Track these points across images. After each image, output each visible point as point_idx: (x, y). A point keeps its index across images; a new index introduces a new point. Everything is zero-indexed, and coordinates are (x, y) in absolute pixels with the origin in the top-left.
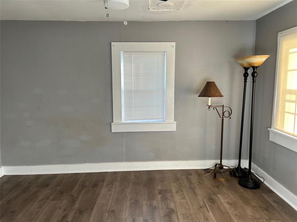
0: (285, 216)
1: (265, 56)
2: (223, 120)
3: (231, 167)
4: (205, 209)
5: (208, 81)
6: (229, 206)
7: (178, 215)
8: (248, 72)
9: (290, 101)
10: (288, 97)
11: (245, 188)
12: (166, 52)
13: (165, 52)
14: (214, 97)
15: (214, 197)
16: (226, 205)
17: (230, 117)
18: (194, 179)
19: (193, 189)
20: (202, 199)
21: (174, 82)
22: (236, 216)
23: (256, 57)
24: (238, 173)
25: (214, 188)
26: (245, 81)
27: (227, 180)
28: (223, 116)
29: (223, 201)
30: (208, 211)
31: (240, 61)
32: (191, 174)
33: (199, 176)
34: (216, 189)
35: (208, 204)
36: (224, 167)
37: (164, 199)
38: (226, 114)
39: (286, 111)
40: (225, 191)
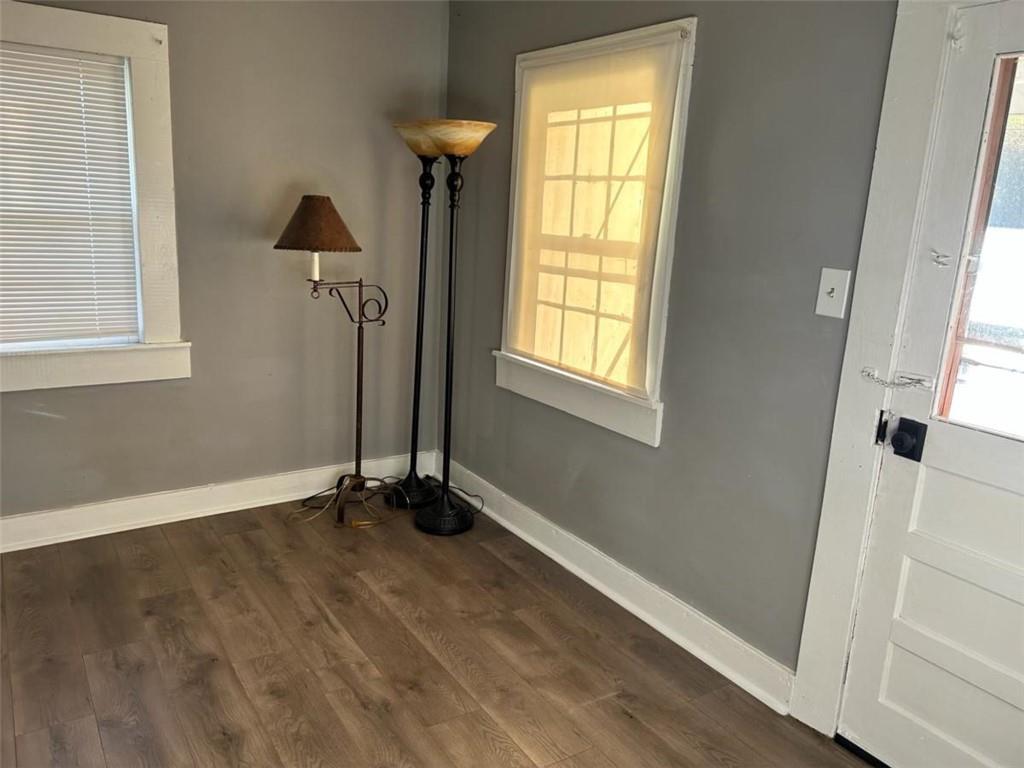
0: (545, 591)
1: (485, 124)
2: (360, 329)
3: (387, 481)
4: (325, 625)
5: (307, 194)
6: (396, 600)
7: (232, 669)
8: (433, 173)
9: (550, 270)
10: (547, 257)
11: (436, 537)
12: (129, 59)
13: (126, 62)
14: (332, 253)
15: (347, 582)
16: (385, 598)
17: (382, 318)
18: (271, 538)
19: (273, 575)
20: (308, 599)
21: (172, 185)
22: (420, 622)
23: (461, 126)
24: (412, 494)
25: (341, 554)
26: (426, 203)
27: (381, 522)
28: (360, 318)
29: (375, 588)
30: (336, 631)
31: (409, 134)
32: (256, 526)
33: (285, 524)
34: (350, 556)
35: (331, 610)
36: (369, 484)
37: (171, 628)
38: (371, 311)
39: (540, 297)
40: (379, 556)
